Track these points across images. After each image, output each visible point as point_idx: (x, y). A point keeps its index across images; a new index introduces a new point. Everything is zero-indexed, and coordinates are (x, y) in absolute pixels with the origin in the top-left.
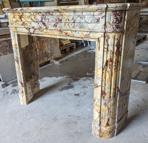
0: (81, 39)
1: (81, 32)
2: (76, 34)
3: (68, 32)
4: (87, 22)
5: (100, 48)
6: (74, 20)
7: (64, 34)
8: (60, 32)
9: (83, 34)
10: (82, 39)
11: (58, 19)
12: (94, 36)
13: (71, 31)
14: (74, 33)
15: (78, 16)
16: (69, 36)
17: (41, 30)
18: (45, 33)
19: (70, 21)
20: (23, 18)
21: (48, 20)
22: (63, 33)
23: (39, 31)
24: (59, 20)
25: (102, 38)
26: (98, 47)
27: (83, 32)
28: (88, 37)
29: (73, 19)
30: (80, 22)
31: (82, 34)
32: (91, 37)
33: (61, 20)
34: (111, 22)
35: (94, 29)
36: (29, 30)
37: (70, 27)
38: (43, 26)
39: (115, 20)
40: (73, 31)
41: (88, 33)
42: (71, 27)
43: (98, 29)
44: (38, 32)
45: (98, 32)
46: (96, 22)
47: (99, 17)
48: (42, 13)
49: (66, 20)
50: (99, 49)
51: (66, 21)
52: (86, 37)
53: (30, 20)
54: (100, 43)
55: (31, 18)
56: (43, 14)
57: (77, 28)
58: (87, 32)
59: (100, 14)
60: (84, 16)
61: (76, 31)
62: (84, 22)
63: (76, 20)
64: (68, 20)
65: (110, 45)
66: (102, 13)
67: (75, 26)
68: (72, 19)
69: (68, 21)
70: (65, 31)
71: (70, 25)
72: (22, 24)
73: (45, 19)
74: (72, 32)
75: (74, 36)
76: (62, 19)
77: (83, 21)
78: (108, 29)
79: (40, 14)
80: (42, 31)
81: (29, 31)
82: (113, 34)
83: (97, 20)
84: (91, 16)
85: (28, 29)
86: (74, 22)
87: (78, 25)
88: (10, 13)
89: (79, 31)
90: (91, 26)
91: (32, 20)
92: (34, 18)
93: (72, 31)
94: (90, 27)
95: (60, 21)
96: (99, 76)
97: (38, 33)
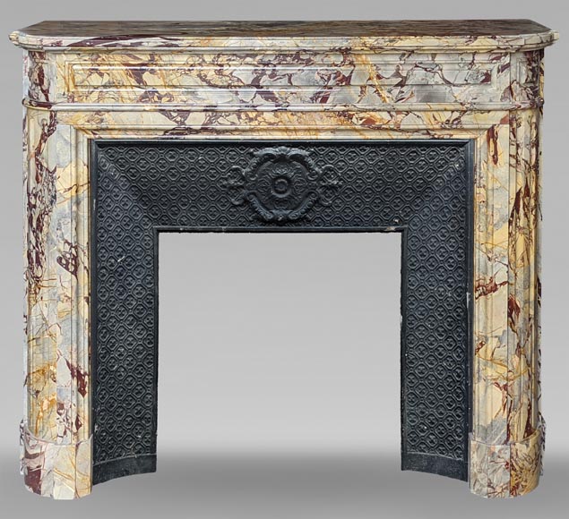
0: (423, 134)
1: (430, 114)
2: (408, 122)
3: (377, 115)
4: (448, 83)
5: (499, 157)
6: (401, 76)
7: (361, 122)
8: (342, 118)
9: (436, 119)
10: (429, 134)
11: (333, 76)
12: (475, 122)
13: (389, 112)
14: (400, 117)
15: (417, 66)
16: (379, 128)
17: (247, 115)
18: (270, 124)
19: (386, 82)
20: (152, 72)
21: (290, 80)
22: (354, 120)
23: (236, 121)
24: (338, 79)
25: (505, 126)
26: (492, 154)
27: (435, 113)
28: (455, 126)
29: (397, 74)
30: (423, 82)
31: (432, 120)
32: (465, 126)
33: (347, 80)
34: (523, 81)
35: (474, 101)
36: (179, 119)
37: (385, 101)
38: (259, 100)
39: (530, 73)
40: (399, 112)
41: (456, 115)
42: (387, 100)
43: (491, 101)
44: (233, 123)
45: (489, 111)
46: (483, 82)
47: (488, 67)
48: (258, 58)
49: (370, 79)
50: (495, 161)
51: (370, 82)
52: (447, 126)
53: (191, 80)
54: (498, 141)
55: (199, 76)
56: (266, 59)
57: (414, 103)
58: (453, 111)
59: (493, 60)
60: (437, 65)
61: (408, 112)
62: (441, 82)
63: (411, 77)
64: (379, 77)
65: (522, 146)
66: (501, 57)
67: (406, 96)
68: (393, 76)
69: (375, 81)
70: (362, 115)
71: (384, 93)
72: (144, 98)
73: (273, 76)
74: (391, 116)
75: (402, 127)
76: (350, 77)
77: (438, 79)
78: (517, 99)
79: (249, 60)
80: (251, 120)
81: (183, 123)
82: (529, 113)
83: (484, 77)
84: (462, 65)
85: (174, 114)
86: (401, 84)
87: (416, 94)
88: (76, 57)
89: (420, 111)
90: (463, 94)
91: (204, 80)
92: (219, 72)
93: (394, 114)
94: (462, 98)
95: (341, 81)
96: (497, 250)
97: (233, 127)
